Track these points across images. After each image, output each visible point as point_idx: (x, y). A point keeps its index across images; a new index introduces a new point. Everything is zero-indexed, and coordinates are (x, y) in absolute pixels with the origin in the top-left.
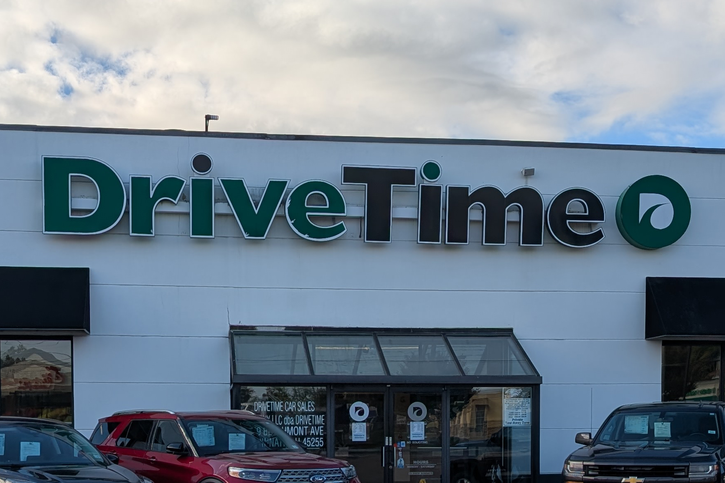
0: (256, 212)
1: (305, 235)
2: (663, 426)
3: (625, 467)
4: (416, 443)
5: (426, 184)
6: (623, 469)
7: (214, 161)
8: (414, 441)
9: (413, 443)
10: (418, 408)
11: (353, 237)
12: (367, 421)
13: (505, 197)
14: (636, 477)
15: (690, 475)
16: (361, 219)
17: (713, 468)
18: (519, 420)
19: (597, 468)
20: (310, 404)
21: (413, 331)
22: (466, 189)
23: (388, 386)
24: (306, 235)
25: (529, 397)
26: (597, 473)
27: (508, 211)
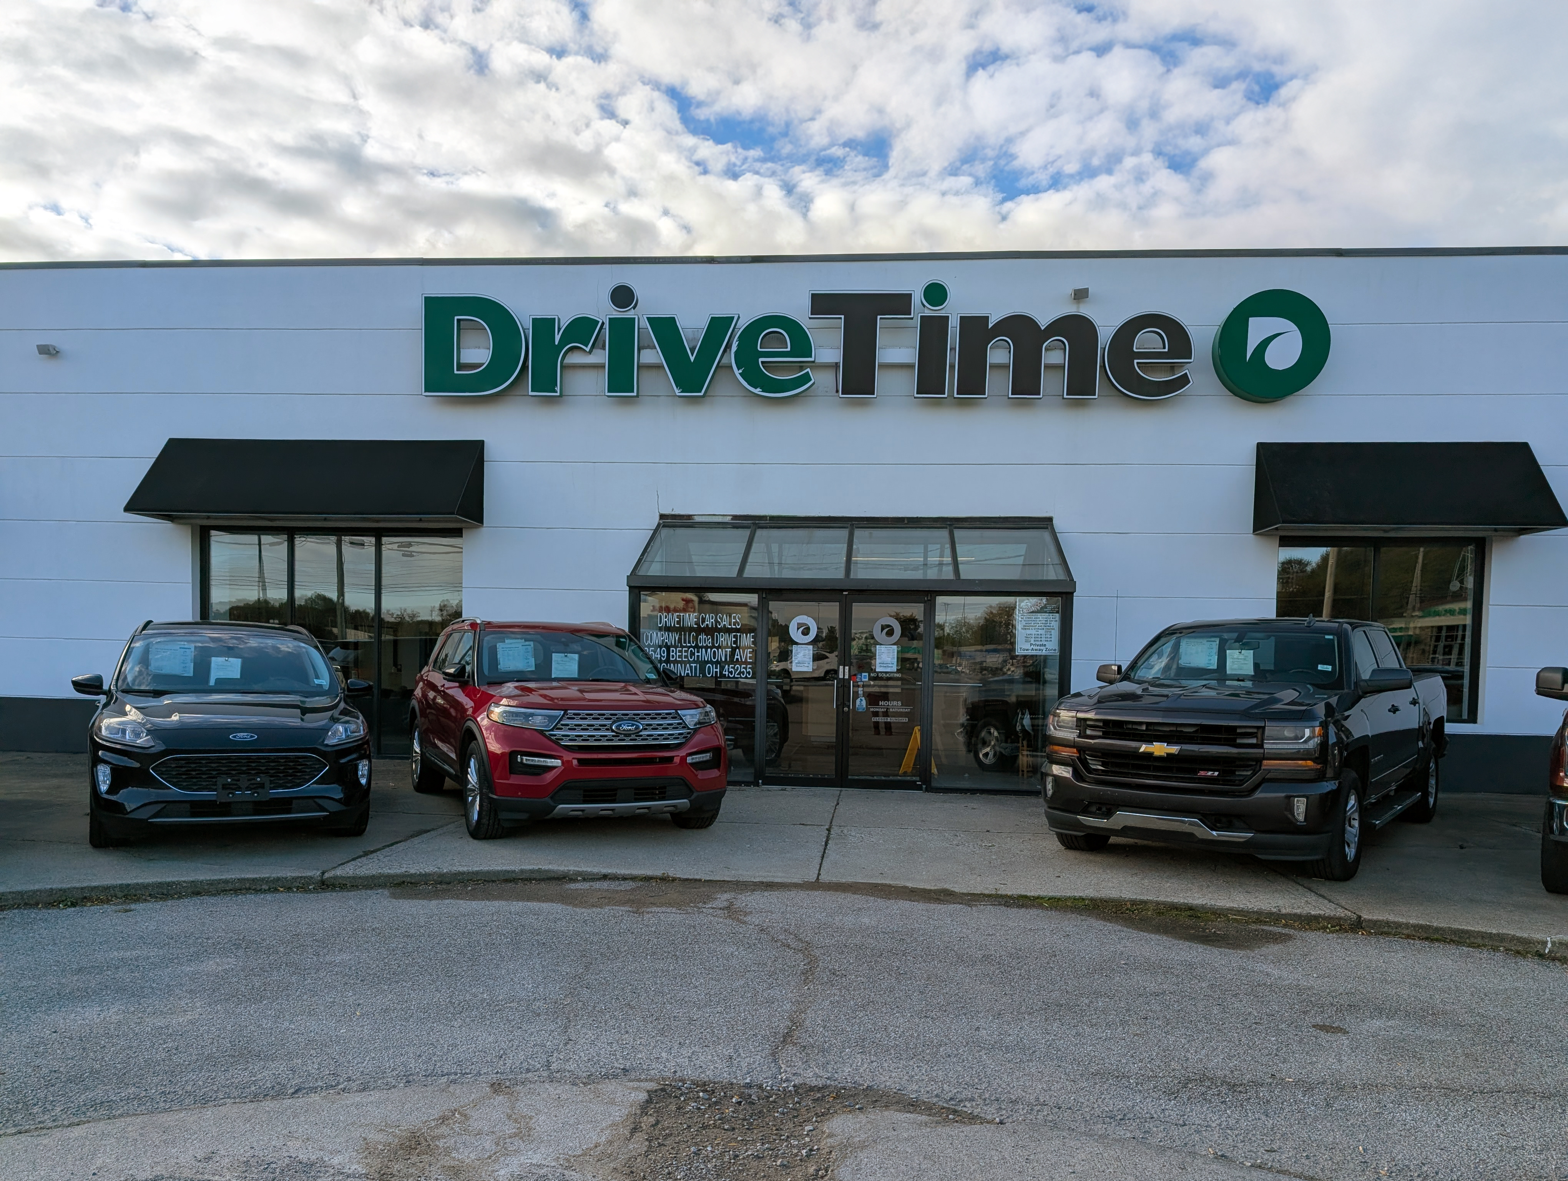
0: (692, 359)
1: (756, 388)
2: (1241, 657)
3: (1148, 724)
4: (884, 675)
5: (928, 313)
6: (1144, 728)
7: (638, 292)
8: (881, 672)
9: (880, 675)
10: (888, 626)
11: (827, 392)
12: (814, 642)
13: (1043, 328)
14: (1166, 744)
15: (1266, 743)
16: (837, 365)
17: (1313, 732)
18: (1041, 645)
19: (1101, 724)
20: (735, 618)
21: (908, 522)
22: (986, 319)
23: (844, 593)
24: (759, 389)
25: (1058, 612)
26: (1100, 734)
27: (1047, 350)
